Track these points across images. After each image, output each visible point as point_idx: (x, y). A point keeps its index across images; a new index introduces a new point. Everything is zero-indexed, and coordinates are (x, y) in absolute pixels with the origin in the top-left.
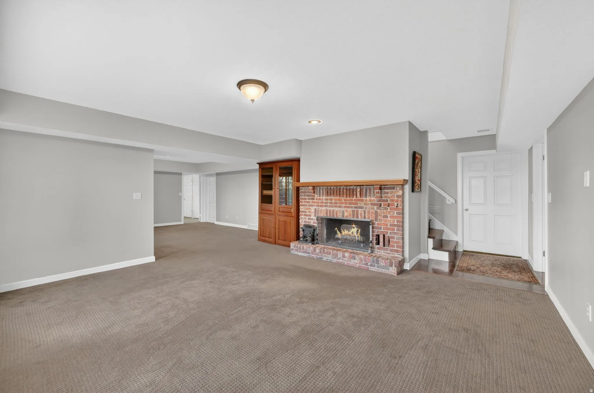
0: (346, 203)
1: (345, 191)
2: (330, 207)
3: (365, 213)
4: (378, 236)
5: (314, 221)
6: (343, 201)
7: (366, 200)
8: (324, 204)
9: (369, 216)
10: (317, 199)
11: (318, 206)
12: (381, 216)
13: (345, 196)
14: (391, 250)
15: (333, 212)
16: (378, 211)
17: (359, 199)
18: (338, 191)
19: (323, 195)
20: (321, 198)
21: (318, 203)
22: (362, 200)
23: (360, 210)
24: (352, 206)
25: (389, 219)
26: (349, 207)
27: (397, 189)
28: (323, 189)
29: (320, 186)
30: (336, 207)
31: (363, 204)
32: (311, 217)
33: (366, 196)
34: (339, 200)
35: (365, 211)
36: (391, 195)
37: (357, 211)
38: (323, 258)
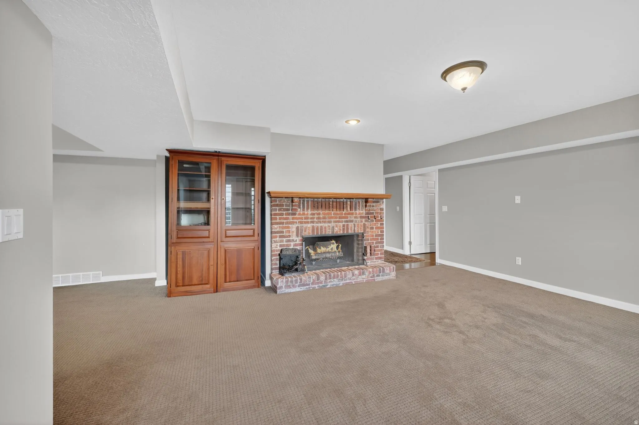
0: (336, 218)
1: (335, 204)
2: (317, 223)
3: (355, 227)
4: (366, 247)
5: (296, 243)
6: (333, 215)
7: (356, 214)
8: (309, 220)
9: (359, 229)
10: (299, 214)
11: (301, 223)
12: (368, 228)
13: (335, 210)
14: (376, 258)
15: (321, 229)
16: (366, 223)
17: (349, 213)
18: (327, 204)
19: (308, 209)
20: (306, 213)
21: (302, 218)
22: (352, 214)
23: (350, 224)
24: (342, 221)
25: (374, 230)
26: (339, 222)
27: (380, 203)
28: (308, 202)
29: (304, 198)
30: (325, 222)
31: (353, 217)
32: (291, 238)
33: (356, 209)
34: (328, 214)
35: (355, 225)
36: (375, 208)
37: (348, 225)
38: (327, 285)
